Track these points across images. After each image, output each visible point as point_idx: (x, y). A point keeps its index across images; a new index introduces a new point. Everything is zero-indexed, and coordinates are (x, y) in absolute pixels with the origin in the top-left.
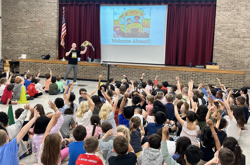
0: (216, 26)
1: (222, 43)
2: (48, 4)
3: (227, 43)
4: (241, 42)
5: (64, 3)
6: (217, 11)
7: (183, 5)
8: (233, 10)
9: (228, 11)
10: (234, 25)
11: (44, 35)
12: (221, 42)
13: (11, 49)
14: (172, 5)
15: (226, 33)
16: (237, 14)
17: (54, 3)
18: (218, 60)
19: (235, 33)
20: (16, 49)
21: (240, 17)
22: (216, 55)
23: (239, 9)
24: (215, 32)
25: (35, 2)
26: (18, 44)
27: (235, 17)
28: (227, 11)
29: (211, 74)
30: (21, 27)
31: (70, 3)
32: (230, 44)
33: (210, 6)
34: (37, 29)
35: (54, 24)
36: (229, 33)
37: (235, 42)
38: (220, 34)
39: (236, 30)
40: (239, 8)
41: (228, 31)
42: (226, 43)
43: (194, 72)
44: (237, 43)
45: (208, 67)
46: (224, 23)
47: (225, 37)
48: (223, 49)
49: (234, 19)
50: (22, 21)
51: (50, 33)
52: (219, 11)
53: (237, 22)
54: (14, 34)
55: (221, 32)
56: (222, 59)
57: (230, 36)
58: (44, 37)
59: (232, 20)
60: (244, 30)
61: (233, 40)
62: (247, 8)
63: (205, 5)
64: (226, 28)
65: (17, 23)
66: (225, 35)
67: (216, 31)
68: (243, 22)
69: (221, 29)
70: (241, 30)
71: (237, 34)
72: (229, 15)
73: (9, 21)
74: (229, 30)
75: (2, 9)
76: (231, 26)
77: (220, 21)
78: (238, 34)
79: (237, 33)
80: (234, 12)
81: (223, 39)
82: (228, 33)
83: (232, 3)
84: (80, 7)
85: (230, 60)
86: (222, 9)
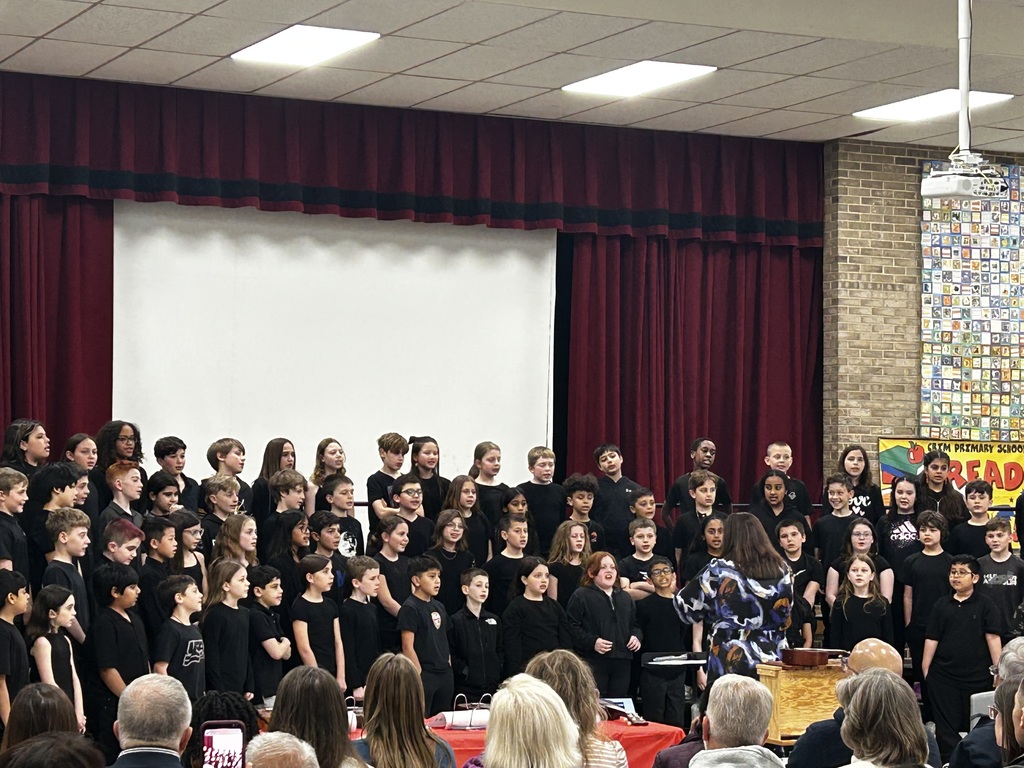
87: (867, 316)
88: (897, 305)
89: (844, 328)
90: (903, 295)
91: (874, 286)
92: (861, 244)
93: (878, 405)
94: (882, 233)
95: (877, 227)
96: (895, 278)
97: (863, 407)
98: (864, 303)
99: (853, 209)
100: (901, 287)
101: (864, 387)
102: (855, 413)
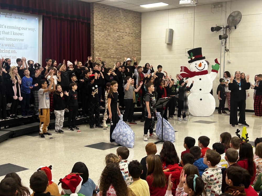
4: (112, 62)
10: (107, 45)
15: (102, 53)
16: (108, 35)
19: (108, 53)
21: (110, 38)
36: (104, 53)
37: (108, 62)
39: (108, 50)
40: (109, 29)
46: (100, 43)
49: (107, 39)
52: (96, 30)
53: (109, 43)
55: (99, 52)
59: (105, 40)
60: (113, 51)
62: (114, 30)
64: (102, 48)
66: (101, 56)
67: (95, 51)
68: (112, 43)
69: (99, 50)
70: (112, 50)
72: (103, 35)
74: (104, 50)
76: (105, 47)
77: (97, 41)
78: (110, 54)
80: (106, 33)
83: (104, 24)
86: (98, 29)
87: (98, 36)
89: (95, 38)
90: (104, 33)
91: (100, 31)
92: (97, 22)
93: (100, 53)
95: (100, 20)
97: (98, 53)
98: (98, 34)
99: (96, 16)
100: (104, 31)
102: (97, 54)
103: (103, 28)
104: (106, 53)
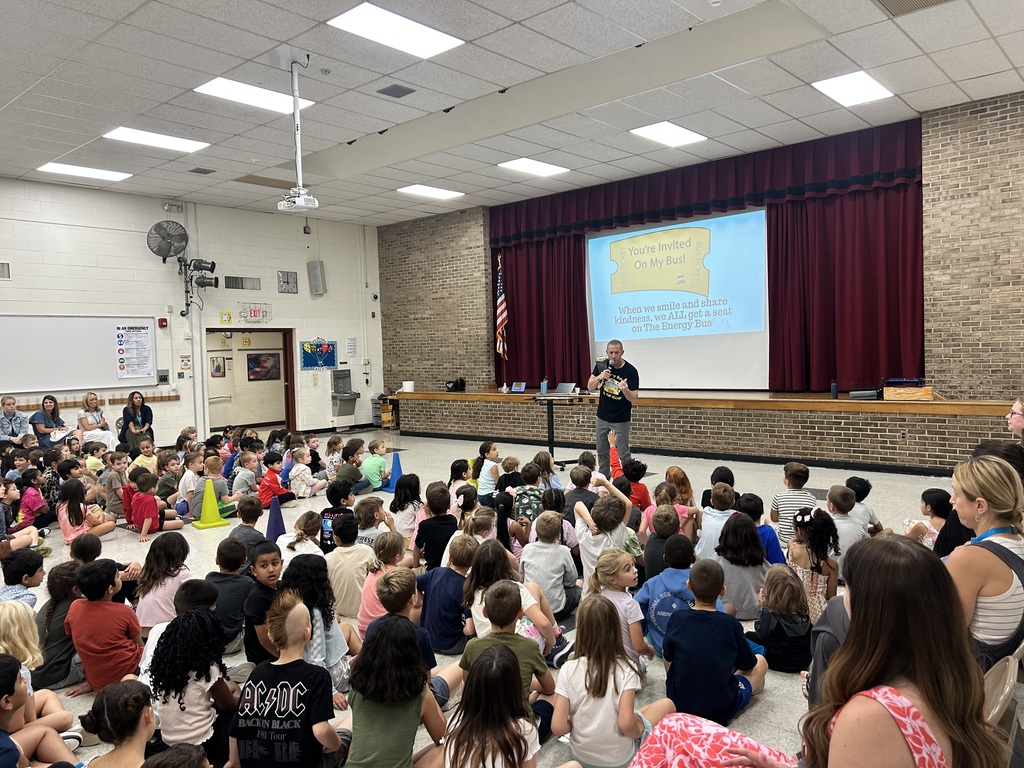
0: (926, 254)
1: (955, 309)
2: (466, 252)
3: (974, 308)
5: (501, 244)
6: (927, 201)
7: (813, 199)
8: (984, 192)
9: (969, 195)
10: (995, 241)
11: (462, 329)
12: (950, 305)
13: (400, 369)
14: (777, 205)
15: (968, 271)
16: (1004, 201)
17: (478, 247)
18: (945, 366)
19: (1003, 267)
20: (408, 368)
21: (1016, 210)
22: (936, 350)
23: (1008, 184)
24: (926, 273)
25: (440, 252)
26: (414, 358)
27: (995, 214)
28: (965, 196)
29: (904, 420)
30: (417, 316)
31: (513, 243)
32: (984, 309)
33: (905, 191)
34: (448, 317)
35: (481, 299)
36: (977, 269)
37: (1004, 301)
38: (946, 278)
39: (1003, 258)
40: (1010, 179)
41: (972, 264)
42: (969, 309)
43: (840, 413)
44: (1014, 304)
45: (890, 393)
46: (955, 240)
47: (964, 287)
48: (960, 330)
49: (993, 219)
50: (419, 300)
51: (474, 323)
52: (934, 200)
53: (1007, 230)
54: (405, 332)
55: (948, 271)
56: (960, 362)
57: (983, 280)
58: (461, 336)
59: (985, 223)
61: (997, 295)
63: (886, 190)
64: (965, 255)
65: (408, 307)
66: (963, 281)
67: (929, 269)
69: (948, 262)
71: (1009, 273)
72: (972, 210)
73: (394, 302)
74: (978, 259)
75: (380, 277)
76: (984, 246)
77: (939, 235)
78: (1013, 272)
79: (1007, 267)
80: (991, 198)
81: (957, 293)
82: (973, 271)
83: (979, 167)
84: (537, 248)
85: (990, 366)
86: (944, 194)
87: (946, 217)
88: (972, 206)
89: (927, 227)
90: (978, 199)
91: (953, 197)
92: (941, 173)
93: (957, 271)
94: (958, 163)
95: (954, 160)
96: (971, 189)
97: (945, 274)
98: (944, 210)
99: (933, 153)
100: (976, 194)
101: (945, 262)
102: (937, 279)
103: (970, 184)
104: (989, 269)
